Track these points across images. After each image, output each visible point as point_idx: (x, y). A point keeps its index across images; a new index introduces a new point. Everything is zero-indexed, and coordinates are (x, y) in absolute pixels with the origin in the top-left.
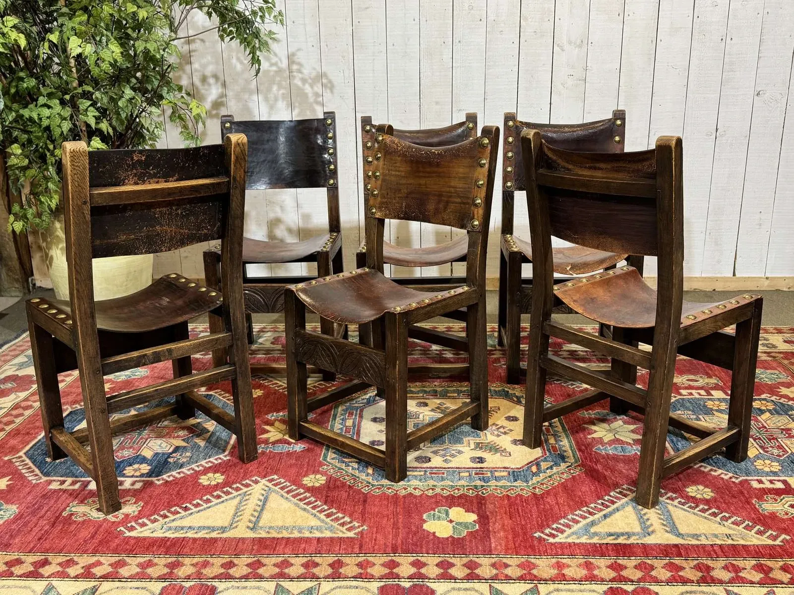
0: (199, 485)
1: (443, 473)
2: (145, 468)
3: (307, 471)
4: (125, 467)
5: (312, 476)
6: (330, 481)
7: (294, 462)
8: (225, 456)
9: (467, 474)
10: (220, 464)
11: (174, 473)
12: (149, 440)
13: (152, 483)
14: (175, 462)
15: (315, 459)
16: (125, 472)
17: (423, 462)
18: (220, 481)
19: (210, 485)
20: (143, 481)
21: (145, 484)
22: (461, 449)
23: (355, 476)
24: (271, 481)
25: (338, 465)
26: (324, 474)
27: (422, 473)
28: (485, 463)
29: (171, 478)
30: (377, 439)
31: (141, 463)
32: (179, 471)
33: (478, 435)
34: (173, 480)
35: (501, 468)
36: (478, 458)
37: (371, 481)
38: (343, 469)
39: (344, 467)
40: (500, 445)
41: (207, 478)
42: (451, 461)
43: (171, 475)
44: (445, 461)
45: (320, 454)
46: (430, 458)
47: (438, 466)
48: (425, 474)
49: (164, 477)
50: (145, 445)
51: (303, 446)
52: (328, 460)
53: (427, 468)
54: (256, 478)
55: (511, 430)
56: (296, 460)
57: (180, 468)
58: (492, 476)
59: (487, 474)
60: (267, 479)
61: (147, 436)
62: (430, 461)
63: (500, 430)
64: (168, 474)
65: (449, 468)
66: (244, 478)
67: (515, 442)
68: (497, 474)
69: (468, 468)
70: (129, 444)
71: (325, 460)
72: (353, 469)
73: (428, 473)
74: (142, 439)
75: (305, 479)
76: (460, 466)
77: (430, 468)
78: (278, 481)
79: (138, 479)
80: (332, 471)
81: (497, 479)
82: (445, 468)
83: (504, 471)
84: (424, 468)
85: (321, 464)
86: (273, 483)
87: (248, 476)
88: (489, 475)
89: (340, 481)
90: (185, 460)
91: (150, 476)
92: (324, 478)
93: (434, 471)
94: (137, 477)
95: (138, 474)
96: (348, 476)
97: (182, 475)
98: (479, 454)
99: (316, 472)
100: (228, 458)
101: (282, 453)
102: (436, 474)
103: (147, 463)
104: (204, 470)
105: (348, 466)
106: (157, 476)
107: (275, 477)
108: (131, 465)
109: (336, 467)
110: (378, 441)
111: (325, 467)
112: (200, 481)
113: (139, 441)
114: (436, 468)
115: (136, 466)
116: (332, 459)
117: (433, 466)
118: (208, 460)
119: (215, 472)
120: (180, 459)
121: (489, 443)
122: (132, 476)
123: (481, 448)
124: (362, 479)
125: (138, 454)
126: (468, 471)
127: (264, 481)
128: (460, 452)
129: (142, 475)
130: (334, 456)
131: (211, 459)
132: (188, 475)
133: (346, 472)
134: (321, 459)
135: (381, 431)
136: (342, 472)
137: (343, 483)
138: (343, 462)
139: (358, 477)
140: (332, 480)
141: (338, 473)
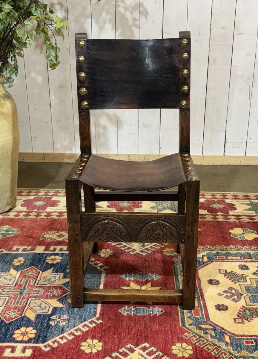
0: (82, 354)
2: (31, 332)
3: (172, 339)
4: (14, 330)
5: (179, 345)
6: (196, 351)
7: (158, 327)
8: (98, 319)
10: (95, 327)
11: (57, 338)
12: (30, 299)
13: (40, 349)
14: (56, 325)
15: (175, 325)
16: (14, 336)
18: (100, 348)
19: (91, 353)
20: (32, 347)
21: (34, 352)
23: (216, 345)
24: (144, 349)
25: (197, 332)
26: (188, 342)
29: (56, 345)
30: (221, 304)
31: (27, 327)
32: (61, 336)
34: (58, 347)
37: (232, 351)
38: (202, 337)
39: (203, 335)
41: (87, 345)
43: (55, 341)
45: (178, 319)
49: (50, 342)
50: (27, 306)
51: (160, 309)
52: (187, 326)
54: (130, 345)
56: (159, 325)
57: (62, 333)
60: (140, 347)
61: (27, 296)
64: (53, 340)
66: (120, 346)
70: (14, 304)
71: (184, 326)
72: (212, 337)
74: (24, 298)
75: (173, 348)
78: (151, 350)
79: (28, 345)
80: (194, 338)
85: (182, 331)
86: (147, 351)
87: (123, 343)
89: (205, 350)
90: (64, 323)
91: (37, 342)
92: (190, 347)
94: (26, 342)
95: (26, 339)
96: (210, 344)
97: (65, 341)
99: (181, 340)
100: (100, 321)
101: (145, 317)
103: (31, 326)
104: (83, 335)
105: (206, 333)
106: (43, 342)
107: (147, 345)
108: (18, 329)
109: (196, 334)
110: (222, 305)
111: (186, 334)
112: (82, 348)
113: (22, 301)
115: (23, 329)
116: (190, 325)
118: (84, 323)
119: (93, 338)
120: (59, 321)
122: (22, 342)
124: (224, 350)
125: (23, 315)
127: (138, 350)
129: (30, 341)
130: (191, 321)
131: (87, 323)
132: (70, 341)
133: (207, 340)
134: (180, 325)
135: (220, 295)
136: (203, 341)
137: (208, 353)
138: (201, 329)
139: (220, 347)
140: (198, 349)
141: (201, 342)
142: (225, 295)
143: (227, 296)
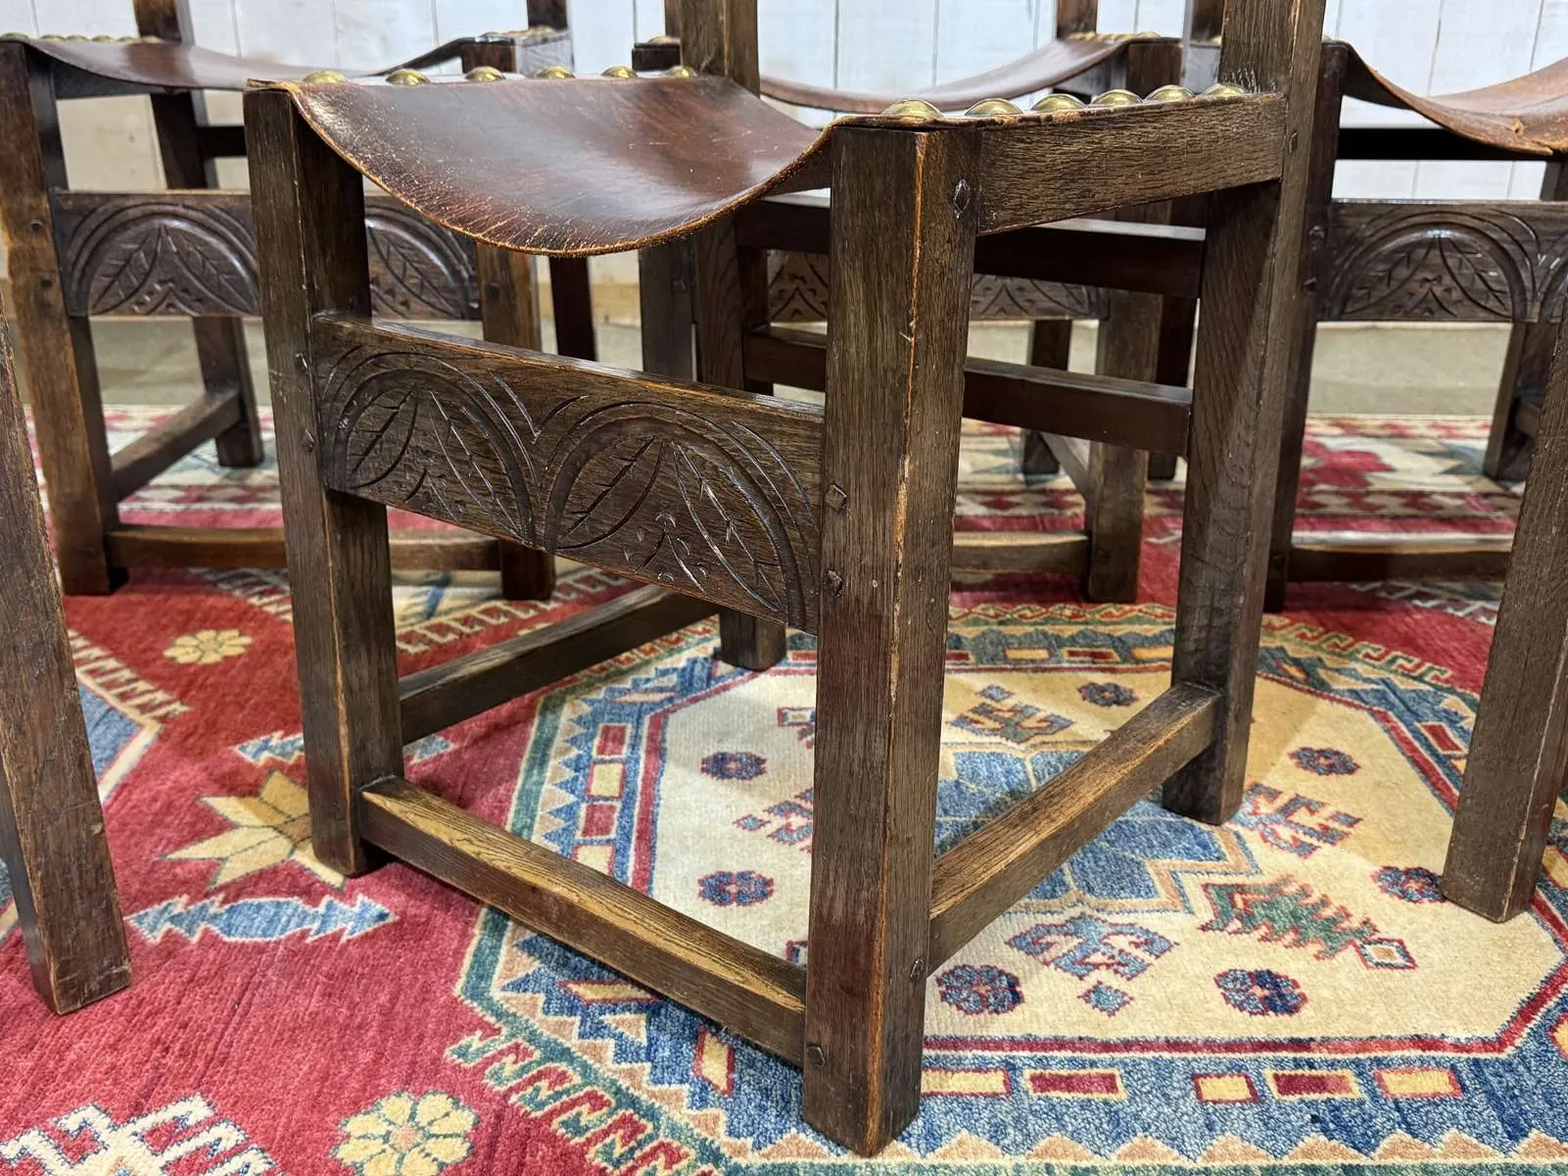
1: (1109, 1083)
3: (372, 1074)
5: (396, 1106)
6: (492, 1146)
7: (314, 1005)
9: (1233, 1088)
15: (426, 989)
17: (983, 1003)
22: (1153, 922)
23: (634, 1102)
25: (544, 1024)
26: (464, 1087)
27: (995, 1082)
28: (1306, 1011)
30: (735, 868)
33: (1205, 846)
35: (1401, 1043)
36: (1262, 978)
37: (722, 1140)
38: (566, 1054)
39: (573, 1042)
40: (1336, 903)
42: (1124, 1000)
44: (1095, 996)
45: (459, 954)
46: (1013, 983)
47: (1068, 1033)
48: (1011, 1085)
51: (378, 907)
52: (496, 993)
53: (1015, 1044)
55: (1353, 822)
56: (327, 995)
58: (1374, 1097)
59: (1341, 1085)
60: (145, 1123)
62: (1017, 998)
63: (1295, 818)
65: (1128, 1045)
67: (1401, 881)
68: (1399, 1085)
69: (1230, 1047)
71: (477, 993)
72: (622, 1054)
73: (1024, 1081)
75: (356, 1125)
76: (1183, 1034)
77: (1031, 1043)
78: (205, 1138)
80: (509, 1066)
81: (1412, 1117)
82: (1107, 1047)
83: (1424, 1065)
84: (997, 1045)
85: (456, 1022)
88: (1356, 1091)
89: (552, 1139)
92: (464, 1120)
93: (1059, 1063)
96: (595, 1101)
98: (1250, 953)
99: (422, 1076)
101: (260, 949)
102: (1068, 1083)
105: (599, 1030)
107: (195, 1109)
109: (533, 1038)
110: (742, 876)
111: (474, 1041)
114: (1060, 1044)
116: (520, 986)
117: (1044, 1033)
121: (1274, 889)
123: (1248, 920)
124: (674, 1130)
126: (1237, 1069)
128: (1151, 942)
130: (528, 965)
133: (585, 1069)
134: (457, 990)
135: (752, 824)
136: (563, 1077)
137: (566, 1154)
138: (572, 1006)
139: (652, 1115)
140: (510, 1128)
141: (543, 1084)
142: (778, 822)
143: (787, 828)
